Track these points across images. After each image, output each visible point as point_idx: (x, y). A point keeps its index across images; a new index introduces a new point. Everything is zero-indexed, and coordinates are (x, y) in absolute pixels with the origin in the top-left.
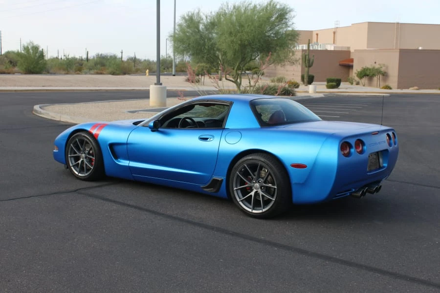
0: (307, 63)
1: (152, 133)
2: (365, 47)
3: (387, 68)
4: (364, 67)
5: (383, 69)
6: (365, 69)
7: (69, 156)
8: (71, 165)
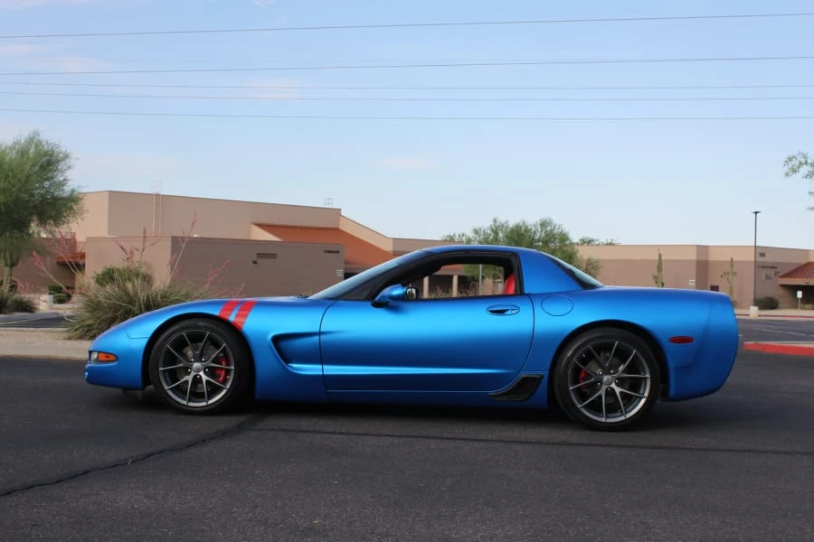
0: (8, 259)
1: (375, 309)
2: (105, 234)
3: (150, 267)
4: (109, 267)
5: (143, 270)
6: (109, 270)
7: (161, 369)
8: (166, 388)
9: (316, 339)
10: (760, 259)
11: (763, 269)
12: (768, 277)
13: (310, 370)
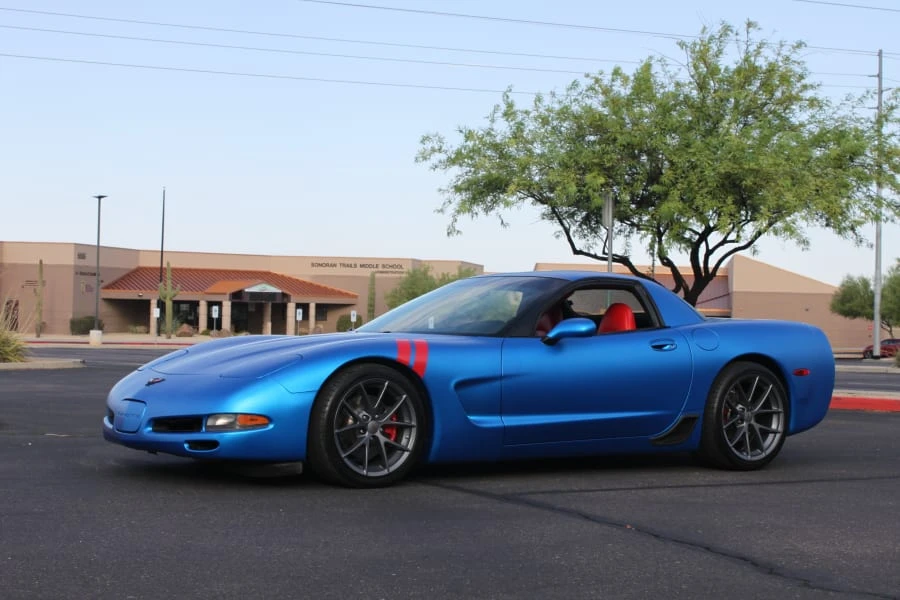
7: (336, 431)
8: (343, 456)
9: (497, 384)
10: (82, 262)
11: (83, 277)
12: (89, 289)
13: (491, 422)
